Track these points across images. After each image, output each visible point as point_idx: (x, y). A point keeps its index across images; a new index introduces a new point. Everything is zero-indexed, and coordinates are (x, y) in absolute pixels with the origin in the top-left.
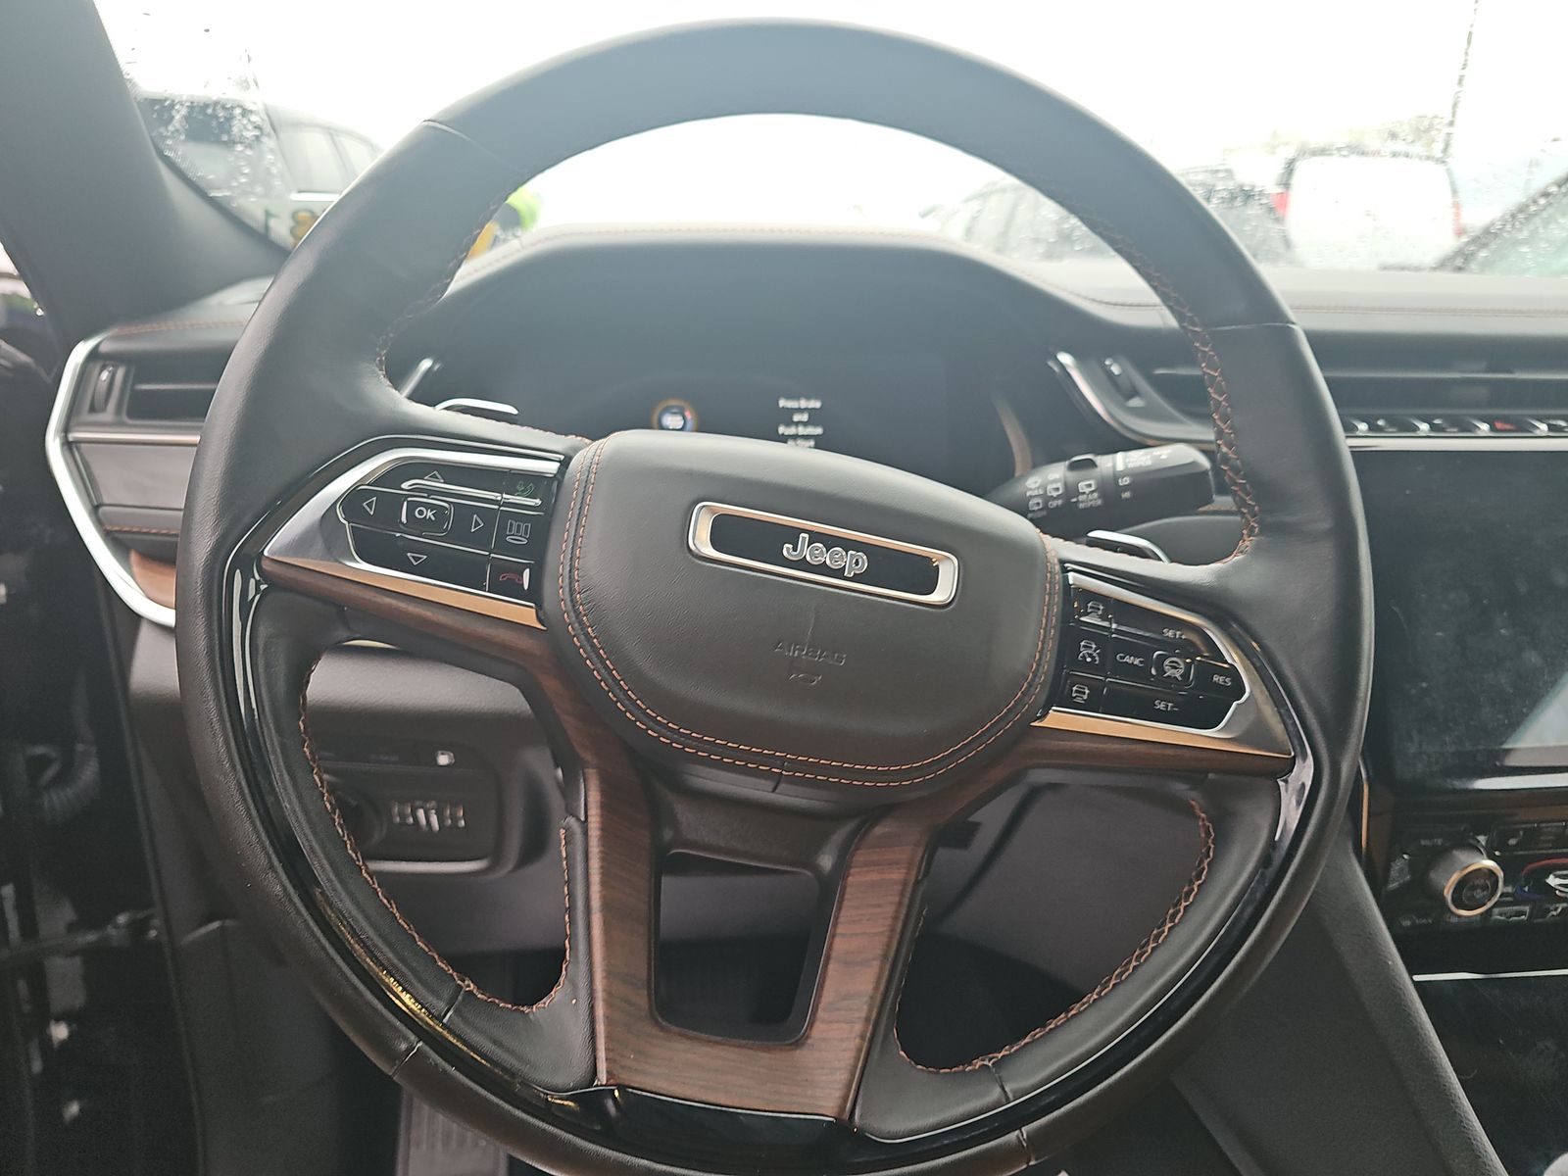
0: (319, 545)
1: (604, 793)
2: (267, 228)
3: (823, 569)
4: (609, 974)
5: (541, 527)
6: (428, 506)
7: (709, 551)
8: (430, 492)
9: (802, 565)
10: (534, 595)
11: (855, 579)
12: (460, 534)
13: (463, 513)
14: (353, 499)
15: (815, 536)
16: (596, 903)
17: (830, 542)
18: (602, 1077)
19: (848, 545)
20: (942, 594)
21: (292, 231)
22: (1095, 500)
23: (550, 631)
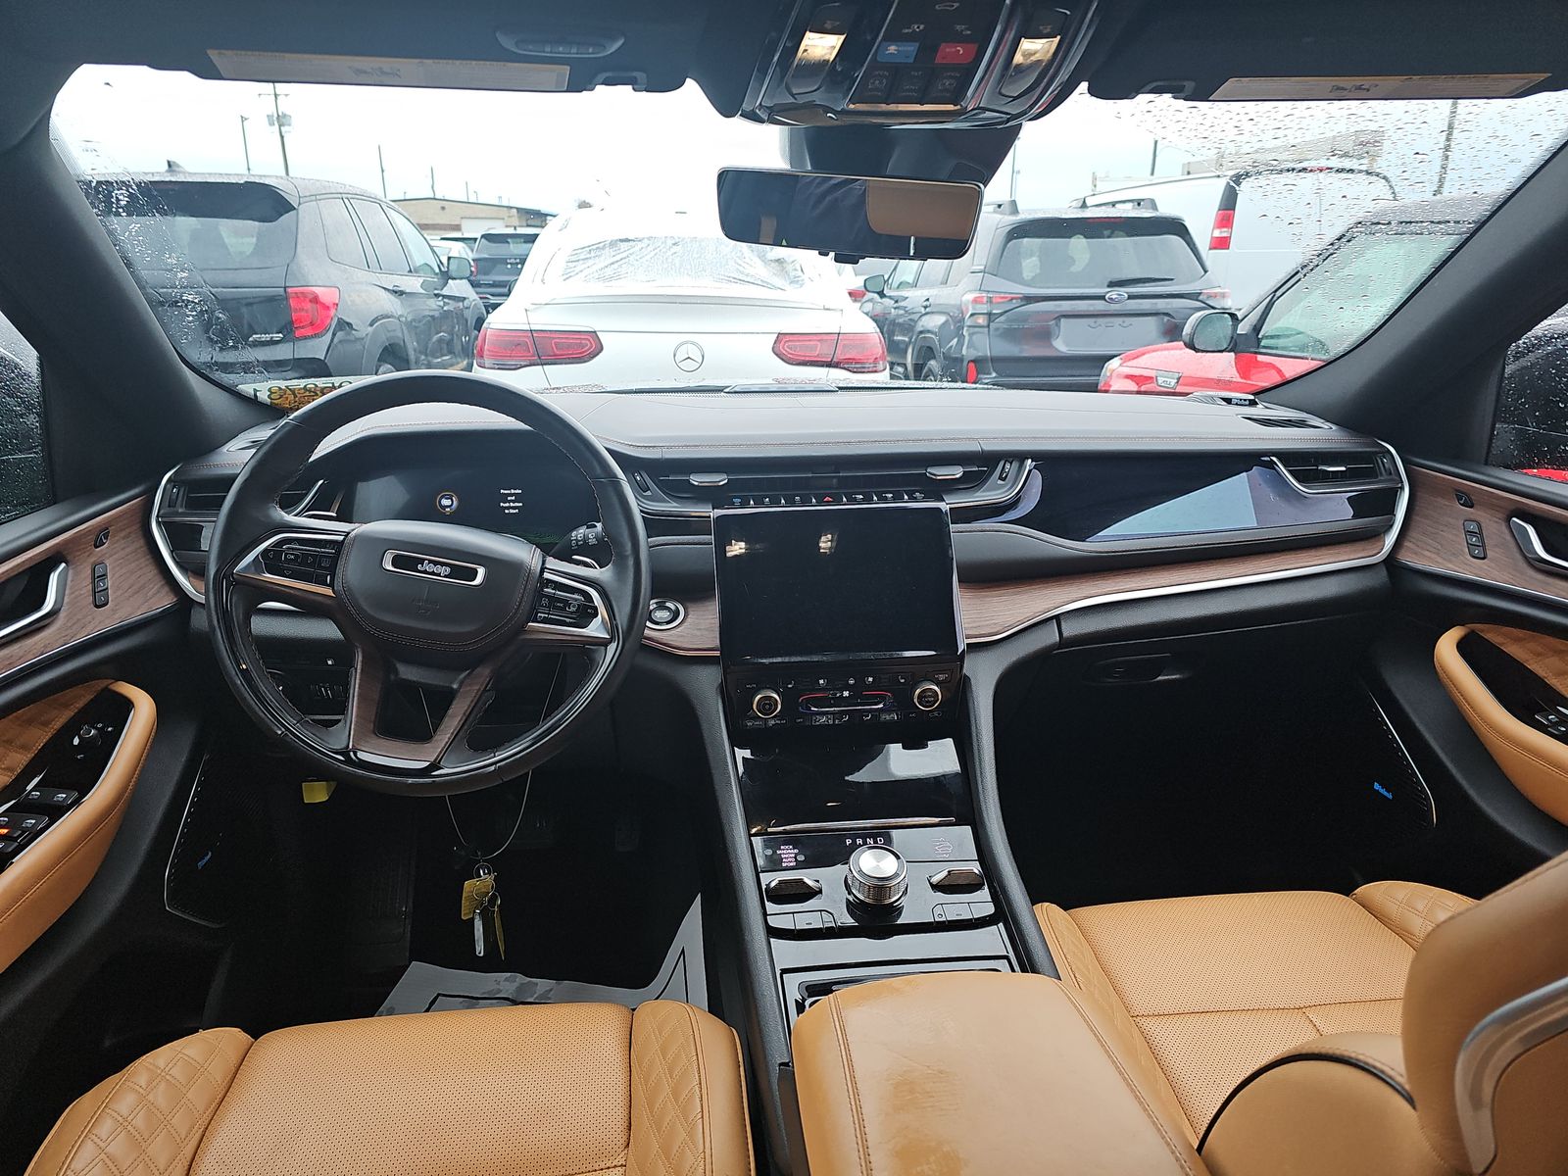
0: (253, 568)
1: (363, 657)
2: (255, 395)
3: (433, 573)
4: (357, 716)
5: (335, 560)
6: (292, 554)
7: (391, 568)
8: (293, 549)
9: (425, 572)
10: (331, 585)
11: (446, 576)
12: (304, 563)
13: (305, 556)
14: (266, 551)
15: (430, 561)
16: (356, 694)
17: (436, 563)
18: (351, 747)
19: (443, 564)
20: (478, 580)
21: (269, 396)
22: (594, 542)
23: (338, 597)
